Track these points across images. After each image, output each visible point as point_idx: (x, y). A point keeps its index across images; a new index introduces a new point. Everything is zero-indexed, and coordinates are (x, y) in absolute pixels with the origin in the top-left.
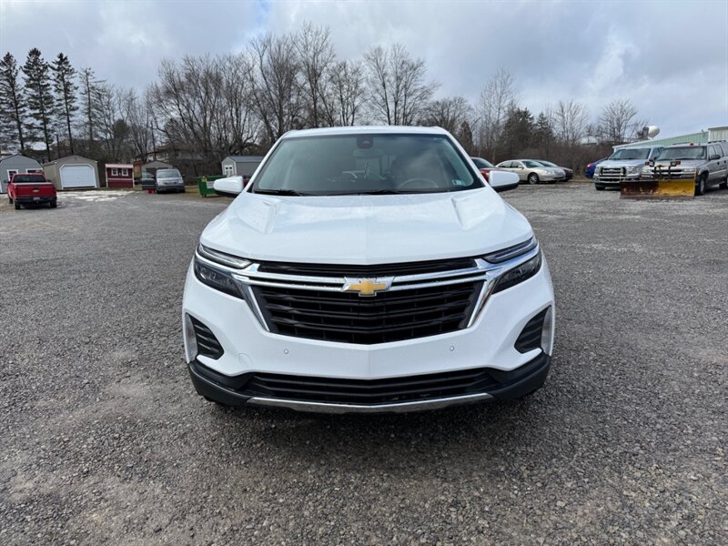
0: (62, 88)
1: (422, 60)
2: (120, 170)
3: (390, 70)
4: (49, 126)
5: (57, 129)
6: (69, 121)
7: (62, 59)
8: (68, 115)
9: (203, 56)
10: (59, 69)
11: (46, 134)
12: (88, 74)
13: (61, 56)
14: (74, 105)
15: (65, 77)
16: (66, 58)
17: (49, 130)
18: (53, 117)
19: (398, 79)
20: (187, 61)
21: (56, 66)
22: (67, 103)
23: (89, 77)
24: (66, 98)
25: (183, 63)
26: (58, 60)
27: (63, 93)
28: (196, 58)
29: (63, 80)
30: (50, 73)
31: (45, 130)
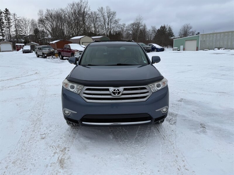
0: (7, 19)
1: (115, 12)
2: (20, 46)
3: (106, 14)
4: (3, 31)
5: (6, 32)
6: (10, 30)
7: (7, 10)
8: (9, 28)
9: (53, 9)
10: (6, 13)
11: (2, 34)
12: (14, 15)
13: (6, 9)
14: (11, 25)
15: (8, 16)
16: (8, 10)
17: (3, 33)
18: (4, 29)
19: (108, 17)
20: (47, 11)
21: (5, 12)
22: (9, 24)
23: (15, 16)
24: (8, 22)
25: (46, 11)
26: (5, 10)
27: (7, 21)
28: (50, 10)
29: (7, 17)
30: (3, 15)
31: (2, 32)
